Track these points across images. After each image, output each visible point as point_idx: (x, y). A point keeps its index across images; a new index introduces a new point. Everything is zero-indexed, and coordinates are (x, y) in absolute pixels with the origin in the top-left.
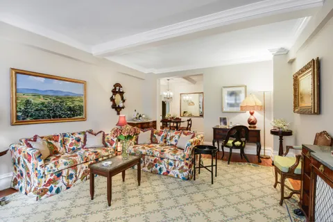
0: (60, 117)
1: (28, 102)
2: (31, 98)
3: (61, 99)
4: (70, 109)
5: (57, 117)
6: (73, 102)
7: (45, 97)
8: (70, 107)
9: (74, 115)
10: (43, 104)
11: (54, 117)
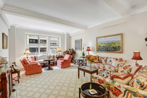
0: (109, 51)
1: (100, 46)
2: (100, 45)
3: (109, 44)
4: (114, 48)
5: (108, 51)
6: (115, 44)
7: (104, 44)
8: (114, 47)
9: (115, 50)
10: (104, 46)
11: (107, 51)
